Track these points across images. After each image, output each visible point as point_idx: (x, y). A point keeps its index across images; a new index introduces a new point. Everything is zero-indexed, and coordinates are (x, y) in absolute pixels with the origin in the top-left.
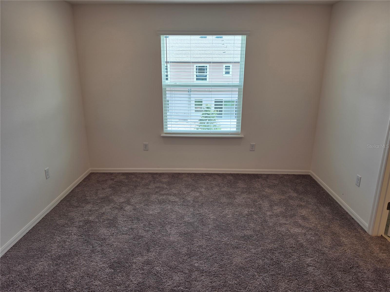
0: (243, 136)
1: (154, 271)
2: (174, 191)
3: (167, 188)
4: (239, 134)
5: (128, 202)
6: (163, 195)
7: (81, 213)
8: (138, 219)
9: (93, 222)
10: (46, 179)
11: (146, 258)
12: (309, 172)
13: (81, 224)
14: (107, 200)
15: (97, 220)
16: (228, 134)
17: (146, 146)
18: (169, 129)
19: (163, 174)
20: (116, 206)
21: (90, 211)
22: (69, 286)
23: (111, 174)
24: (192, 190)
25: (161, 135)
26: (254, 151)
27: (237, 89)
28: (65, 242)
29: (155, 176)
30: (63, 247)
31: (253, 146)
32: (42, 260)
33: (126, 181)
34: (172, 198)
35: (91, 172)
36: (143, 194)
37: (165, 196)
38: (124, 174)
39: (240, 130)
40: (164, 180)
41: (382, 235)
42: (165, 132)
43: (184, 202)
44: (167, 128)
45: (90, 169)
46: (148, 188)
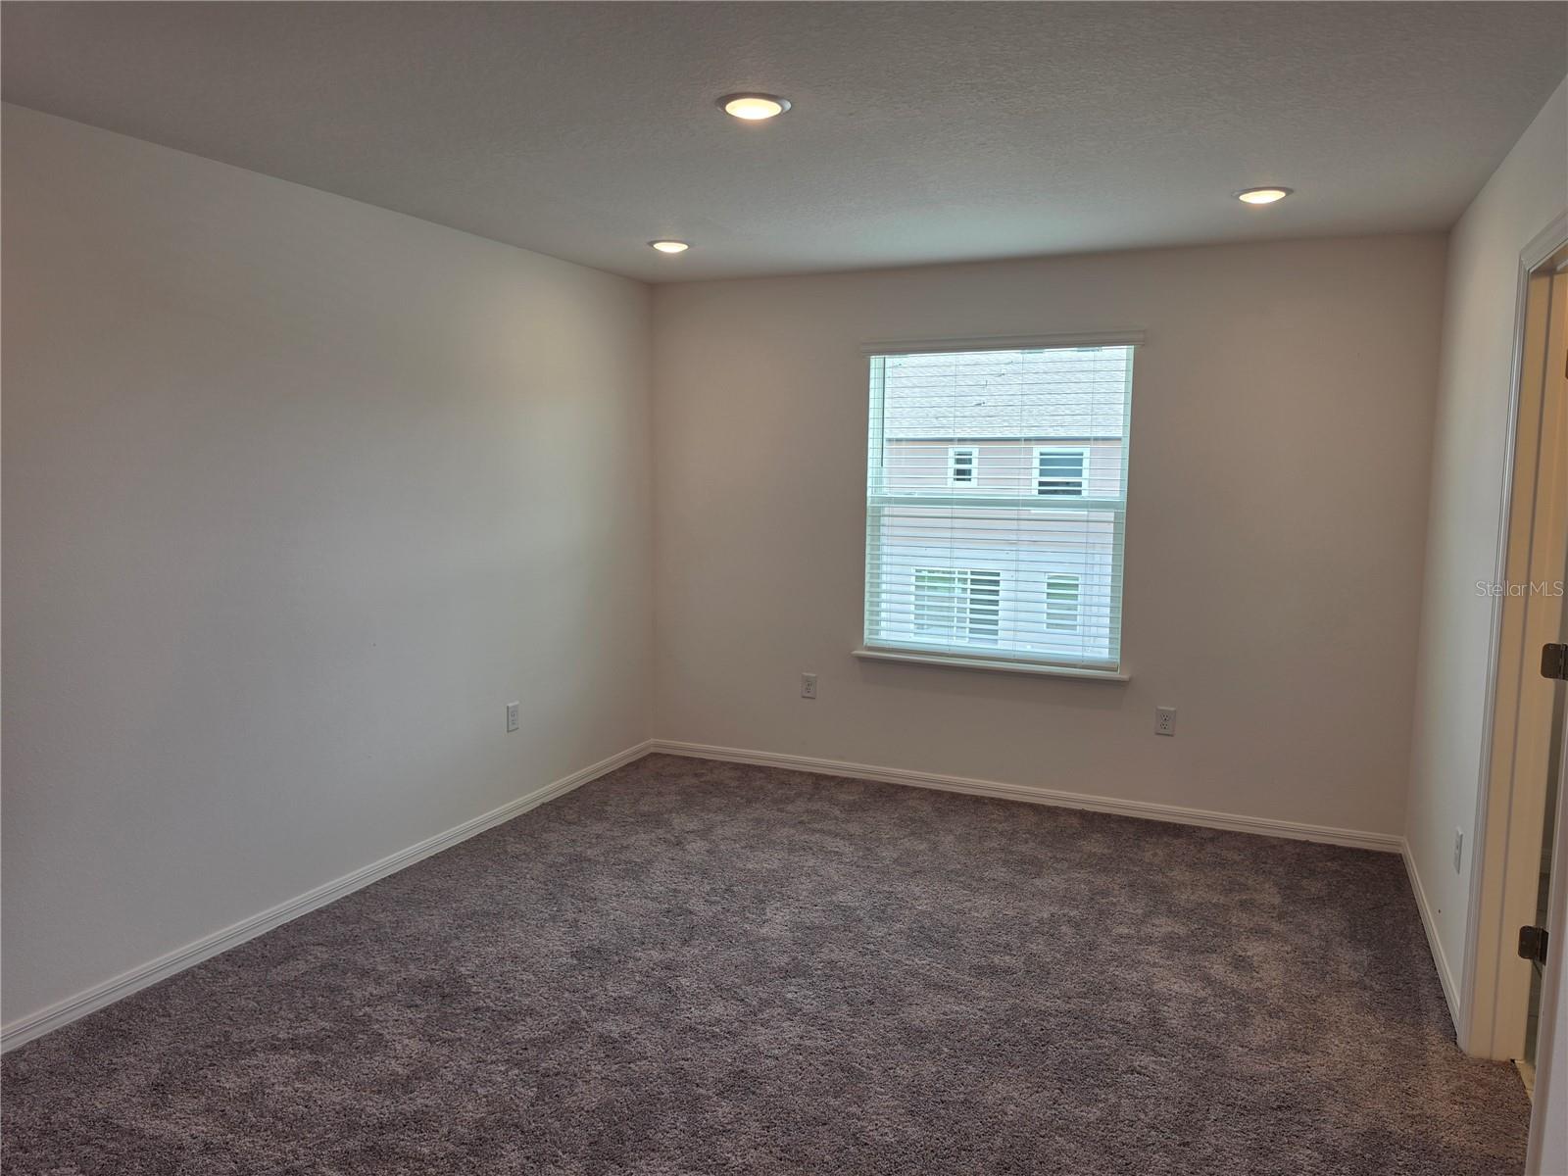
0: (1125, 677)
1: (672, 984)
2: (855, 828)
3: (836, 818)
4: (1114, 670)
5: (704, 833)
6: (814, 831)
7: (574, 837)
8: (705, 874)
9: (589, 860)
10: (508, 731)
11: (671, 955)
12: (1399, 845)
13: (561, 859)
14: (654, 820)
15: (602, 859)
16: (1074, 666)
17: (809, 683)
18: (883, 635)
19: (853, 781)
20: (669, 836)
21: (598, 836)
22: (462, 969)
23: (704, 762)
24: (913, 833)
25: (855, 652)
26: (1172, 736)
27: (1110, 516)
28: (501, 887)
29: (823, 783)
30: (492, 897)
31: (1165, 718)
32: (435, 912)
33: (734, 784)
34: (832, 844)
35: (652, 750)
36: (758, 821)
37: (818, 835)
38: (736, 767)
39: (1117, 658)
40: (843, 797)
41: (1513, 1061)
42: (869, 645)
43: (864, 858)
44: (877, 632)
45: (652, 741)
46: (780, 810)
